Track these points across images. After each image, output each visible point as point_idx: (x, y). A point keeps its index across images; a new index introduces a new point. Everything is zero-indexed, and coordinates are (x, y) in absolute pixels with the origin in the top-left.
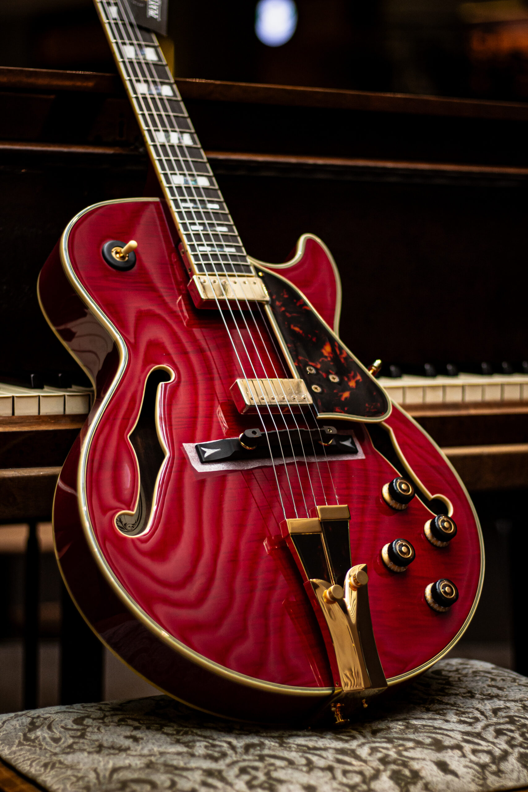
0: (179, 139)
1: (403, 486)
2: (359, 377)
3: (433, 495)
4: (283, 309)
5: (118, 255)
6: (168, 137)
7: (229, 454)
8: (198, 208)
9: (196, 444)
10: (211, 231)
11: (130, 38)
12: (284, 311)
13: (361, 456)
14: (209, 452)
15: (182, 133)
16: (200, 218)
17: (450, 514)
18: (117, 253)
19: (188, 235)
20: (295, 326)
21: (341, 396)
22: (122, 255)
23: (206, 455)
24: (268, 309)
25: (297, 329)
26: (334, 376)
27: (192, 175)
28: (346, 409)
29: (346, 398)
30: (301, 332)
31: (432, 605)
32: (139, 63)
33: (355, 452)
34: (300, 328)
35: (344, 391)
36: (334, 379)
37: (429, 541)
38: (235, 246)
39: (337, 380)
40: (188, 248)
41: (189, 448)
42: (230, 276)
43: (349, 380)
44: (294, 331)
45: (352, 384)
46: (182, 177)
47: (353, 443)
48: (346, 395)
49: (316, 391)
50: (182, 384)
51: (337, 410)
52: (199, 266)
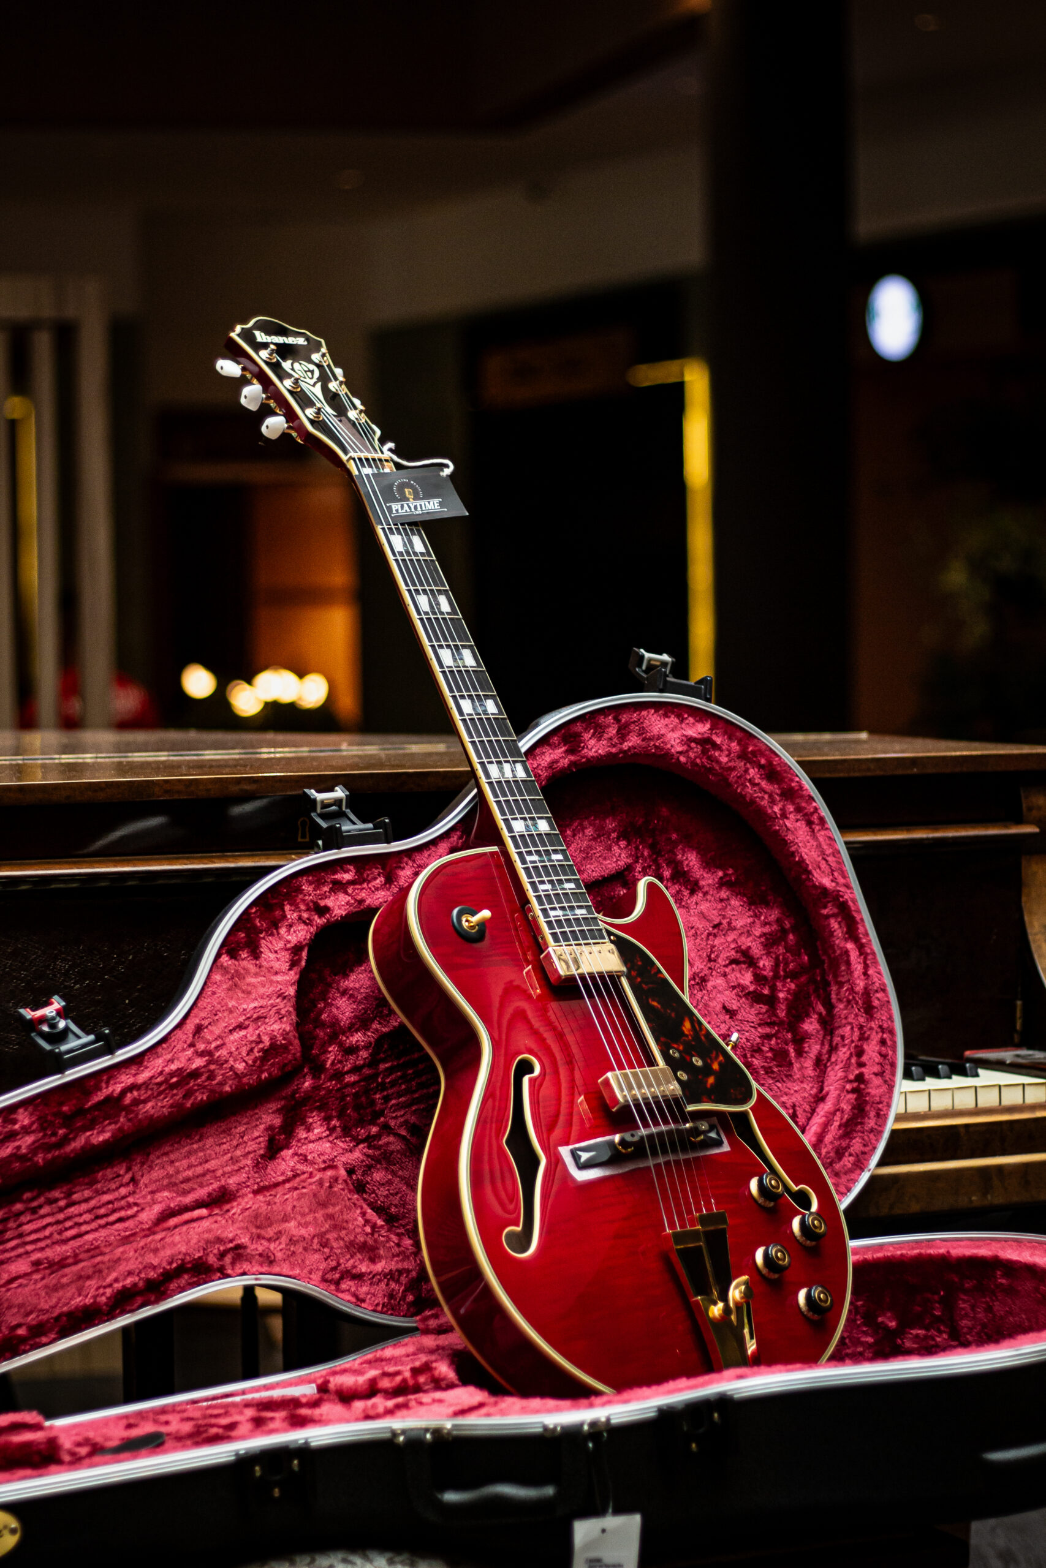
0: (513, 771)
1: (773, 1182)
2: (721, 1058)
3: (797, 1186)
4: (639, 980)
5: (467, 924)
6: (501, 770)
7: (605, 1158)
8: (544, 861)
9: (571, 1147)
10: (561, 889)
11: (446, 640)
12: (640, 982)
13: (726, 1148)
14: (585, 1156)
15: (515, 762)
16: (548, 874)
17: (814, 1207)
18: (467, 921)
19: (538, 898)
20: (653, 1000)
21: (707, 1081)
22: (472, 924)
23: (583, 1160)
24: (624, 981)
25: (655, 1004)
26: (698, 1059)
27: (532, 819)
28: (713, 1097)
29: (712, 1084)
30: (659, 1006)
31: (806, 1313)
32: (460, 672)
33: (719, 1143)
34: (658, 1003)
35: (708, 1075)
36: (698, 1062)
37: (798, 1241)
38: (586, 906)
39: (700, 1063)
40: (539, 913)
41: (565, 1151)
42: (585, 944)
43: (713, 1062)
44: (653, 1007)
45: (716, 1066)
46: (522, 822)
47: (718, 1134)
48: (711, 1080)
49: (682, 1078)
50: (547, 1078)
51: (705, 1100)
52: (554, 935)
